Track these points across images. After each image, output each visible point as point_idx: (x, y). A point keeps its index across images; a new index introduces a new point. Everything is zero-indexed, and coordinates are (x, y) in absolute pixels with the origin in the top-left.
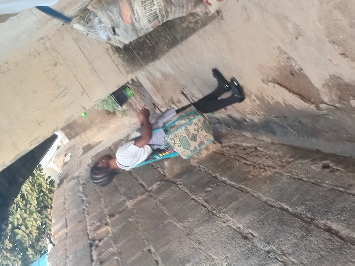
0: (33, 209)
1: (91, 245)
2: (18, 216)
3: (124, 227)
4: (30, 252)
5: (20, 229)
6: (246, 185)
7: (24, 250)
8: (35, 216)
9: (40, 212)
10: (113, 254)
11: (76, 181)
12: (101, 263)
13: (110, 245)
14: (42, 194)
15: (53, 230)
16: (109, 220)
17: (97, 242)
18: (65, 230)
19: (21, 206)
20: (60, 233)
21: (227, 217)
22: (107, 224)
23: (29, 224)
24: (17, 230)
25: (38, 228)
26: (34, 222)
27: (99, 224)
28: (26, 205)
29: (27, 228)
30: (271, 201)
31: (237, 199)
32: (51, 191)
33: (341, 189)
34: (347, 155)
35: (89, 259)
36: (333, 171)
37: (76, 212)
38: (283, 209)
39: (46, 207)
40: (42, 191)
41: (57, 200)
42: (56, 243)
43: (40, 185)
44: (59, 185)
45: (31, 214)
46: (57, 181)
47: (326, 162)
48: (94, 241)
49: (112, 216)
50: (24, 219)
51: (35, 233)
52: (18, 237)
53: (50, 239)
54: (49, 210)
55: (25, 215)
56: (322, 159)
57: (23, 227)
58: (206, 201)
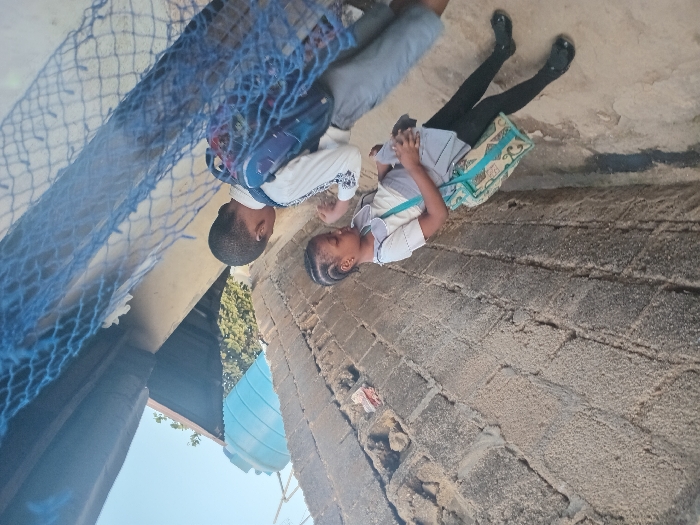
0: (235, 316)
1: (304, 335)
2: (224, 327)
3: (330, 311)
4: (244, 356)
5: (228, 338)
6: (439, 242)
7: (237, 356)
8: (240, 321)
9: (242, 318)
10: (329, 338)
11: (269, 280)
12: (320, 349)
13: (323, 331)
14: (240, 300)
15: (262, 331)
16: (314, 309)
17: (309, 331)
18: (274, 328)
19: (224, 316)
20: (270, 332)
21: (429, 276)
22: (313, 312)
23: (236, 332)
24: (226, 340)
25: (245, 333)
26: (240, 328)
27: (305, 314)
28: (227, 314)
29: (235, 335)
30: (467, 250)
31: (433, 258)
32: (247, 296)
33: (533, 222)
34: (531, 189)
35: (307, 349)
36: (520, 208)
37: (279, 309)
38: (481, 255)
39: (247, 312)
40: (239, 298)
41: (256, 302)
42: (269, 342)
43: (235, 292)
44: (253, 288)
45: (235, 321)
46: (250, 286)
47: (512, 200)
48: (306, 330)
49: (315, 303)
50: (230, 328)
51: (244, 338)
52: (229, 346)
53: (262, 340)
54: (251, 314)
55: (230, 324)
56: (506, 199)
57: (231, 336)
58: (403, 267)
